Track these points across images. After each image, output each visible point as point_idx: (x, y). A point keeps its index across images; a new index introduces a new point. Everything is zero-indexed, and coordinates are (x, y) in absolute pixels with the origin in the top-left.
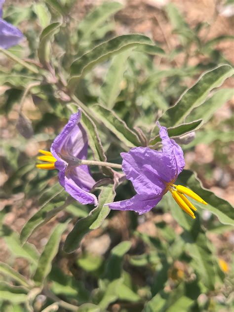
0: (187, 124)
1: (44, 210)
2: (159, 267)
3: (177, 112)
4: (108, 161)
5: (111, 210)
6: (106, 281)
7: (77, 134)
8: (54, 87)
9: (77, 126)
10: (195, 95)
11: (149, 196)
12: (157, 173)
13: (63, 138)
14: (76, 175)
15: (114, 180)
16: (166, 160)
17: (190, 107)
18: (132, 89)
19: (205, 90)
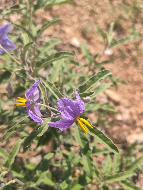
0: (88, 92)
1: (16, 127)
2: (66, 168)
3: (83, 88)
4: (49, 106)
5: (49, 126)
6: (40, 171)
7: (36, 92)
8: (27, 73)
9: (37, 88)
10: (93, 82)
11: (68, 121)
12: (72, 111)
13: (31, 91)
14: (34, 111)
15: (51, 115)
16: (77, 105)
17: (89, 86)
18: (61, 81)
19: (97, 80)
